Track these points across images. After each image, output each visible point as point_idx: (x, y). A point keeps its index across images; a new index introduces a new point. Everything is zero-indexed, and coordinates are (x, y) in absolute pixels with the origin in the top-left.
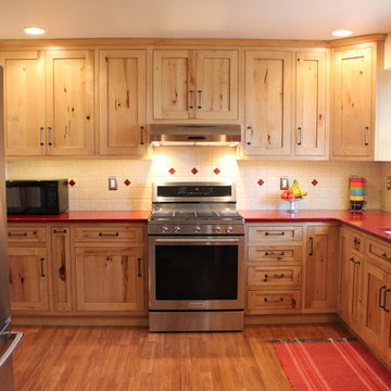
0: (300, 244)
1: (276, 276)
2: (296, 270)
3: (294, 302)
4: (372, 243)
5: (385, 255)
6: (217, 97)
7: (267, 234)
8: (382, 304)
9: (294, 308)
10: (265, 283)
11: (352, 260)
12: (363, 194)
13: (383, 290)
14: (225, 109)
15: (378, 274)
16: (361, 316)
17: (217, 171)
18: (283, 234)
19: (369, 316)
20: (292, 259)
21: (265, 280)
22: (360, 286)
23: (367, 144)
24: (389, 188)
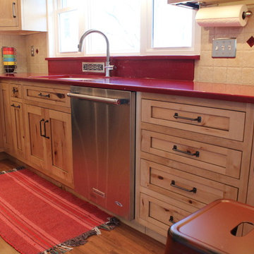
4: (29, 88)
5: (41, 94)
8: (43, 134)
11: (13, 105)
13: (42, 123)
15: (37, 111)
16: (26, 148)
19: (32, 146)
22: (21, 124)
23: (15, 17)
24: (33, 55)
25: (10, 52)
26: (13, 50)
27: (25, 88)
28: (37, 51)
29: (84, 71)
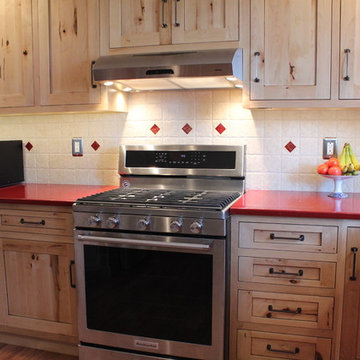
1: (287, 311)
2: (325, 304)
6: (204, 6)
7: (272, 237)
10: (268, 320)
14: (218, 25)
17: (220, 129)
18: (302, 238)
21: (269, 316)
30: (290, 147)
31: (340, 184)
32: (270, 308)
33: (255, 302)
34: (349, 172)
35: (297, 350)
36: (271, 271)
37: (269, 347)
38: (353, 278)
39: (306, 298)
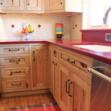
0: (28, 55)
1: (16, 72)
2: (27, 69)
3: (27, 85)
5: (69, 59)
7: (10, 50)
9: (27, 88)
10: (11, 76)
12: (62, 31)
13: (68, 83)
15: (66, 72)
19: (62, 95)
20: (24, 63)
21: (11, 75)
23: (61, 3)
24: (73, 28)
25: (60, 26)
26: (62, 25)
27: (60, 51)
28: (76, 26)
29: (106, 40)
30: (13, 26)
31: (28, 36)
32: (11, 72)
33: (6, 71)
34: (31, 32)
35: (21, 84)
36: (10, 61)
37: (12, 84)
38: (34, 60)
39: (22, 68)
